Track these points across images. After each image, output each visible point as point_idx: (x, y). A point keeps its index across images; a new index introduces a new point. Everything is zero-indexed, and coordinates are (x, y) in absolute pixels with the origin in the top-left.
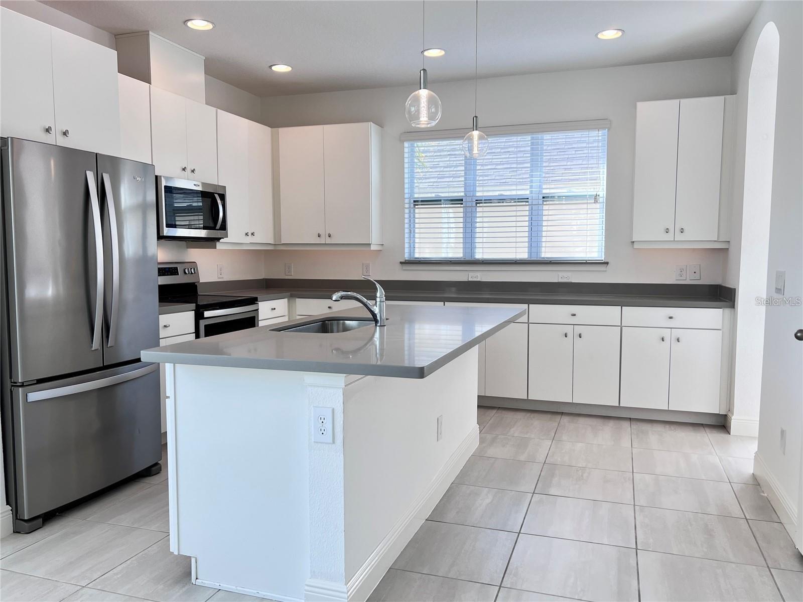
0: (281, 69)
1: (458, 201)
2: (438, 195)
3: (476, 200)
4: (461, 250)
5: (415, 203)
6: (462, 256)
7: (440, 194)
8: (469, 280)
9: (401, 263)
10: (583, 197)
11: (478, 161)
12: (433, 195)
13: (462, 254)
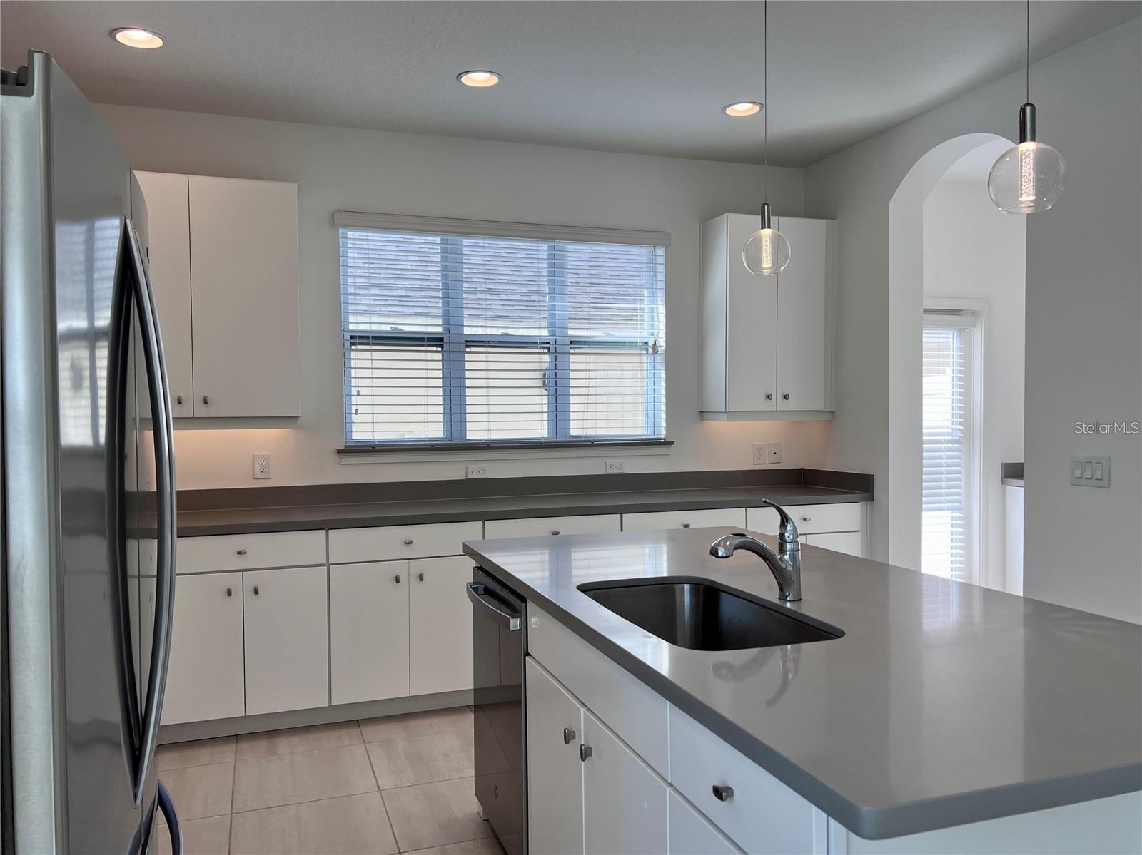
0: (137, 39)
1: (435, 341)
2: (397, 328)
3: (466, 341)
4: (440, 426)
5: (352, 341)
6: (442, 436)
7: (400, 327)
8: (468, 477)
9: (339, 452)
10: (632, 344)
11: (464, 276)
12: (388, 328)
13: (442, 433)
